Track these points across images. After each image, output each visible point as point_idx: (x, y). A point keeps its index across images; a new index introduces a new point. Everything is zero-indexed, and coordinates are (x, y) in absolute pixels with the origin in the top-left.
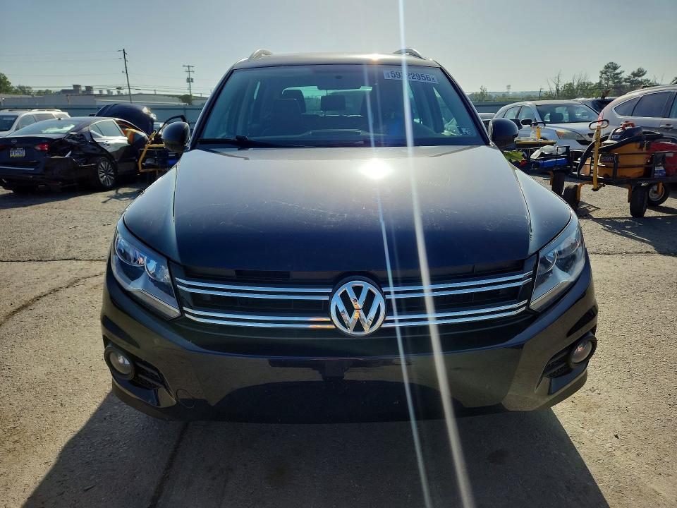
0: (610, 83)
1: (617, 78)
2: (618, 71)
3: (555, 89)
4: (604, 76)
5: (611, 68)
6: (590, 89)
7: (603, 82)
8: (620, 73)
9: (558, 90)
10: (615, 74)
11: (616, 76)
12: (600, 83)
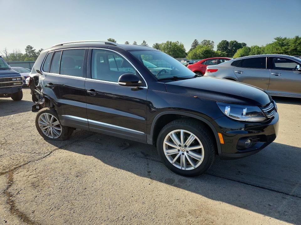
0: (31, 54)
1: (33, 52)
2: (33, 49)
3: (5, 56)
4: (27, 51)
5: (29, 48)
6: (23, 57)
7: (28, 54)
8: (34, 50)
9: (7, 57)
10: (32, 51)
11: (33, 51)
12: (26, 54)
